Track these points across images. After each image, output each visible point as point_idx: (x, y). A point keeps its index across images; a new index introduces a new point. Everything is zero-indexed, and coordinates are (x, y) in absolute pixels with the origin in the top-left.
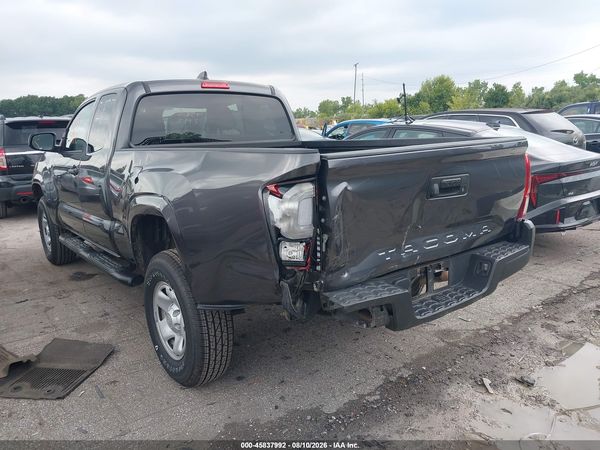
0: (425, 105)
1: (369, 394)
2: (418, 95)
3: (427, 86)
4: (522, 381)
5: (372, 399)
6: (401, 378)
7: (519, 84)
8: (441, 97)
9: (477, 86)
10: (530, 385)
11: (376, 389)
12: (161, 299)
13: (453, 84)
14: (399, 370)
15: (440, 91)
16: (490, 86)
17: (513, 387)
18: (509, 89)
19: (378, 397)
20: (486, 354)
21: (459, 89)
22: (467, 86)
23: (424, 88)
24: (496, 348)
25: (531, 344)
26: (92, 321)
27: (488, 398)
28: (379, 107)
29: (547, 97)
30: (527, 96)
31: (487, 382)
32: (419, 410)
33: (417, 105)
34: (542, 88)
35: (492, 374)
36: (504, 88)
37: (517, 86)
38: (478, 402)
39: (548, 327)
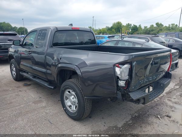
0: (113, 30)
1: (129, 121)
2: (112, 27)
3: (114, 24)
4: (168, 116)
5: (130, 122)
6: (135, 116)
7: (140, 25)
8: (118, 28)
9: (129, 25)
10: (170, 117)
11: (130, 120)
12: (67, 94)
13: (122, 24)
14: (134, 114)
15: (118, 26)
16: (132, 25)
17: (166, 118)
18: (138, 26)
19: (131, 122)
20: (156, 108)
21: (123, 26)
22: (126, 25)
23: (113, 25)
24: (157, 106)
25: (166, 105)
26: (37, 100)
27: (160, 121)
28: (100, 30)
29: (149, 29)
30: (143, 29)
31: (159, 117)
32: (143, 125)
33: (111, 30)
34: (147, 27)
35: (159, 114)
36: (137, 26)
37: (140, 26)
38: (158, 122)
39: (169, 100)
